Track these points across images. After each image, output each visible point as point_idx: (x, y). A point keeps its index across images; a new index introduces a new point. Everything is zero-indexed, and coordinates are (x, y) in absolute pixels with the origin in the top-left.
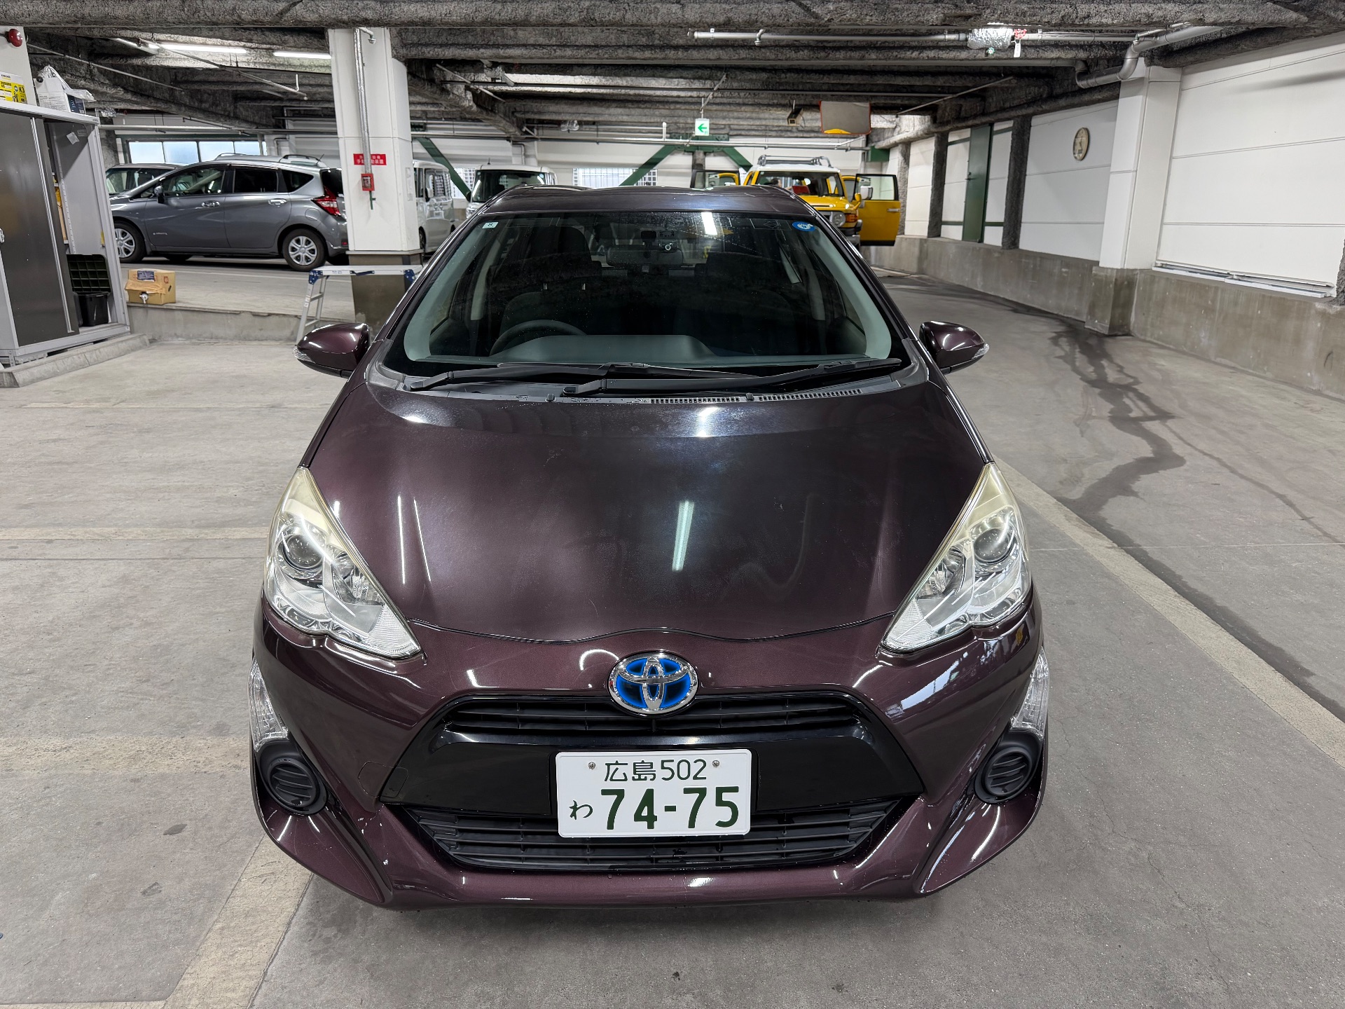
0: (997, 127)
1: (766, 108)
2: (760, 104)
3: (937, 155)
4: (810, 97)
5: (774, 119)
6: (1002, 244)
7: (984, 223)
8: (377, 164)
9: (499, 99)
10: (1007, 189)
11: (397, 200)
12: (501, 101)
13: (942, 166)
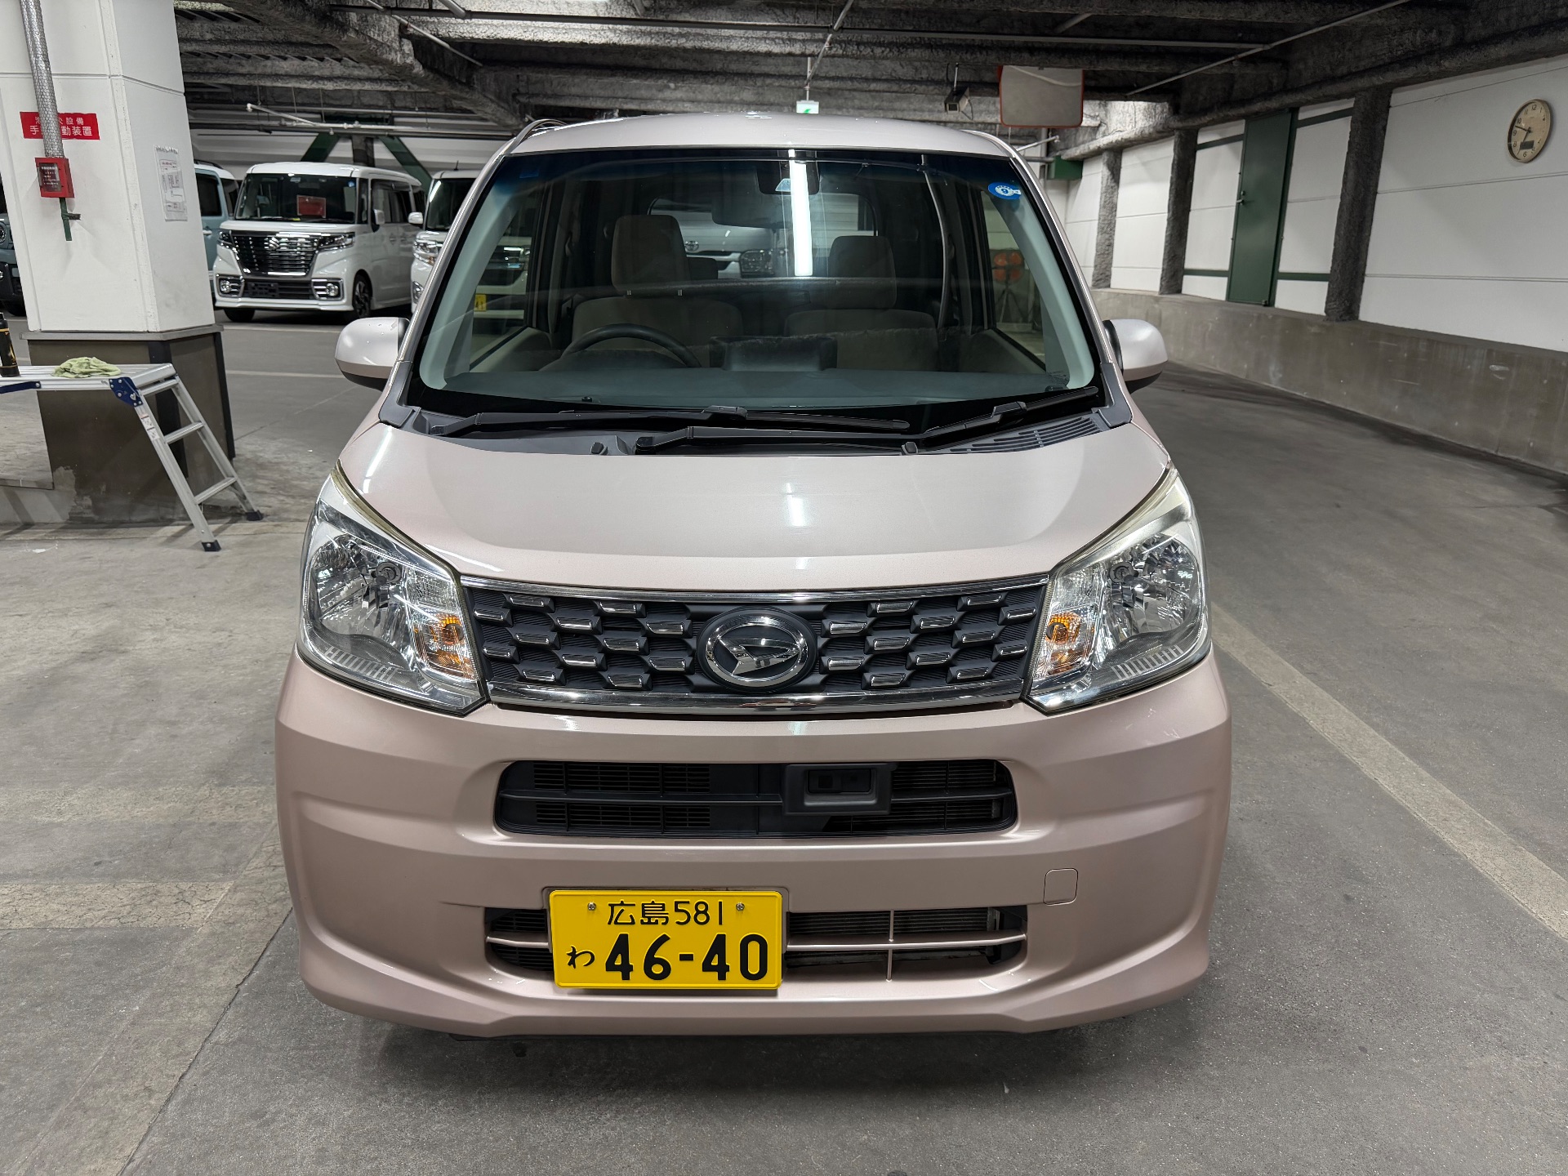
0: (1302, 116)
1: (909, 85)
2: (900, 80)
3: (1178, 164)
4: (993, 57)
5: (915, 110)
6: (1326, 311)
7: (1275, 276)
8: (78, 137)
9: (477, 63)
10: (1340, 217)
11: (129, 218)
12: (481, 67)
13: (1186, 182)
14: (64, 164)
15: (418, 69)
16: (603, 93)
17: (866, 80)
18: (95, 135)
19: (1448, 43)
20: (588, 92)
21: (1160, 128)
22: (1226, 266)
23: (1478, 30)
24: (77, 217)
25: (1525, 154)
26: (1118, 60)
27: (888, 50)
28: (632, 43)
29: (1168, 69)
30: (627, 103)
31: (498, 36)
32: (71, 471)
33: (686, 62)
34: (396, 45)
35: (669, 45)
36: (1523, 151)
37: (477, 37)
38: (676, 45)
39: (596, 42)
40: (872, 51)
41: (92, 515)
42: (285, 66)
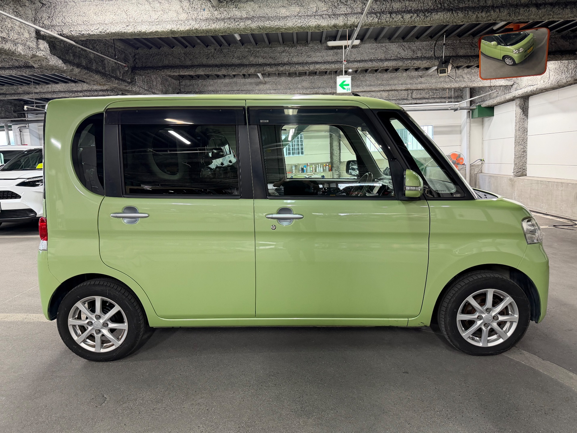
15: (56, 62)
27: (416, 15)
35: (238, 27)
38: (244, 27)
39: (182, 29)
40: (402, 18)
42: (58, 87)
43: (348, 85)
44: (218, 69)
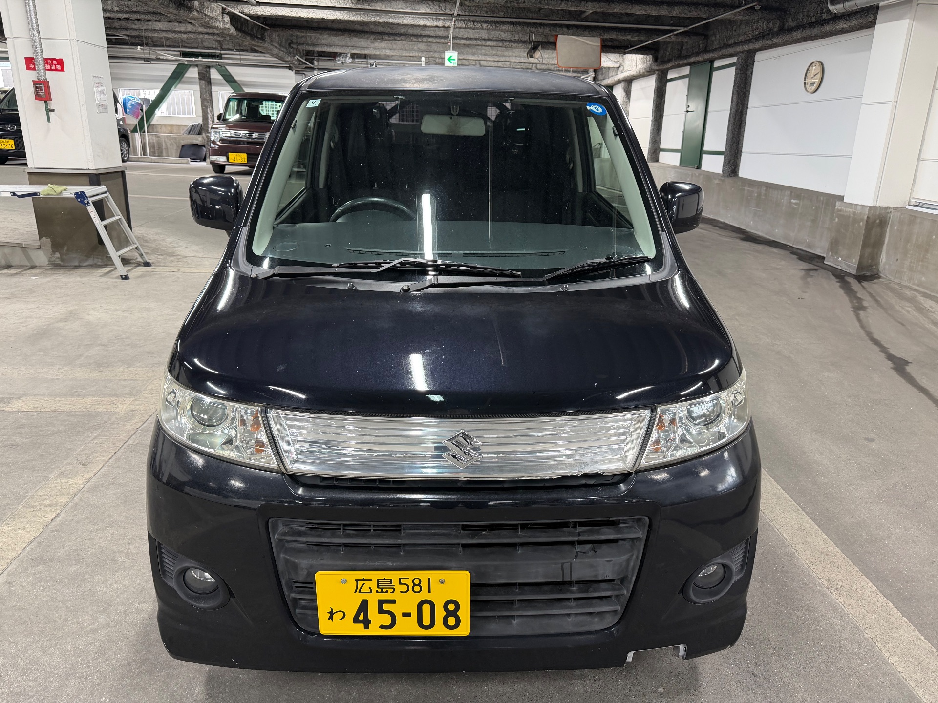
0: (717, 64)
1: (508, 43)
2: (503, 40)
3: (657, 90)
4: (547, 30)
5: (516, 56)
6: (723, 172)
7: (702, 151)
8: (54, 70)
9: (266, 27)
10: (729, 121)
11: (79, 111)
12: (268, 29)
13: (661, 100)
14: (46, 84)
15: (233, 31)
16: (340, 44)
17: (484, 40)
18: (62, 70)
19: (776, 30)
20: (332, 43)
21: (648, 69)
22: (679, 147)
23: (791, 24)
24: (53, 110)
25: (811, 89)
26: (615, 33)
27: (490, 25)
28: (350, 19)
29: (643, 38)
30: (353, 50)
31: (276, 14)
32: (49, 239)
33: (384, 28)
34: (220, 18)
35: (370, 20)
36: (810, 87)
37: (264, 14)
38: (374, 21)
39: (330, 18)
40: (481, 26)
41: (60, 262)
42: (159, 25)
43: (454, 60)
44: (341, 33)
